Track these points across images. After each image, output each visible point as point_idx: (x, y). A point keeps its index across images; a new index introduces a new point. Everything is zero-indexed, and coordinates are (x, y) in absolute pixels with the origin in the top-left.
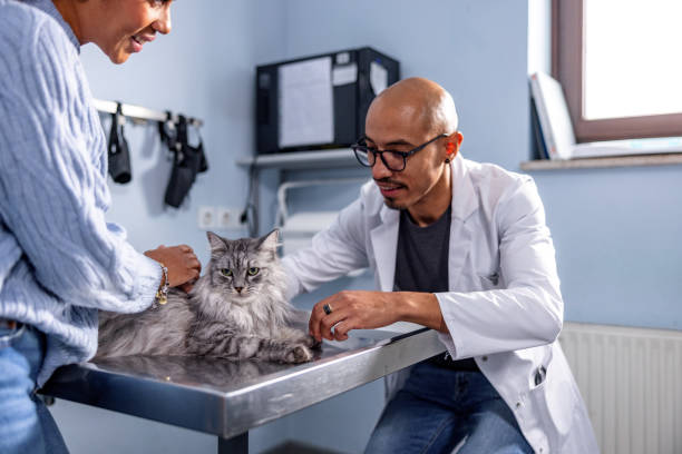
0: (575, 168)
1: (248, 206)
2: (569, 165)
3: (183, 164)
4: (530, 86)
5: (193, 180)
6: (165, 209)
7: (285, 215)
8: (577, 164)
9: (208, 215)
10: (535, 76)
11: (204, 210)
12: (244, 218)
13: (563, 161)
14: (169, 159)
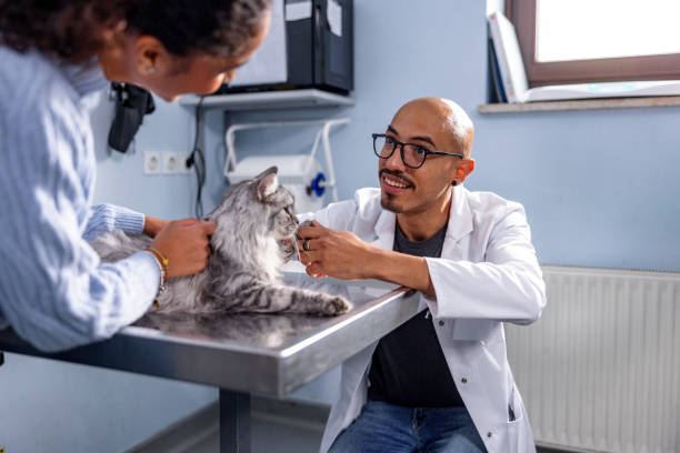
0: (533, 111)
1: (196, 149)
2: (527, 108)
3: (127, 104)
4: (488, 25)
5: (140, 122)
6: (109, 154)
7: (234, 160)
8: (535, 107)
9: (154, 159)
10: (493, 17)
11: (148, 155)
12: (190, 162)
13: (521, 103)
14: (111, 99)
